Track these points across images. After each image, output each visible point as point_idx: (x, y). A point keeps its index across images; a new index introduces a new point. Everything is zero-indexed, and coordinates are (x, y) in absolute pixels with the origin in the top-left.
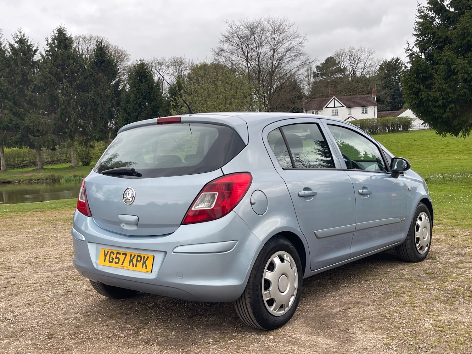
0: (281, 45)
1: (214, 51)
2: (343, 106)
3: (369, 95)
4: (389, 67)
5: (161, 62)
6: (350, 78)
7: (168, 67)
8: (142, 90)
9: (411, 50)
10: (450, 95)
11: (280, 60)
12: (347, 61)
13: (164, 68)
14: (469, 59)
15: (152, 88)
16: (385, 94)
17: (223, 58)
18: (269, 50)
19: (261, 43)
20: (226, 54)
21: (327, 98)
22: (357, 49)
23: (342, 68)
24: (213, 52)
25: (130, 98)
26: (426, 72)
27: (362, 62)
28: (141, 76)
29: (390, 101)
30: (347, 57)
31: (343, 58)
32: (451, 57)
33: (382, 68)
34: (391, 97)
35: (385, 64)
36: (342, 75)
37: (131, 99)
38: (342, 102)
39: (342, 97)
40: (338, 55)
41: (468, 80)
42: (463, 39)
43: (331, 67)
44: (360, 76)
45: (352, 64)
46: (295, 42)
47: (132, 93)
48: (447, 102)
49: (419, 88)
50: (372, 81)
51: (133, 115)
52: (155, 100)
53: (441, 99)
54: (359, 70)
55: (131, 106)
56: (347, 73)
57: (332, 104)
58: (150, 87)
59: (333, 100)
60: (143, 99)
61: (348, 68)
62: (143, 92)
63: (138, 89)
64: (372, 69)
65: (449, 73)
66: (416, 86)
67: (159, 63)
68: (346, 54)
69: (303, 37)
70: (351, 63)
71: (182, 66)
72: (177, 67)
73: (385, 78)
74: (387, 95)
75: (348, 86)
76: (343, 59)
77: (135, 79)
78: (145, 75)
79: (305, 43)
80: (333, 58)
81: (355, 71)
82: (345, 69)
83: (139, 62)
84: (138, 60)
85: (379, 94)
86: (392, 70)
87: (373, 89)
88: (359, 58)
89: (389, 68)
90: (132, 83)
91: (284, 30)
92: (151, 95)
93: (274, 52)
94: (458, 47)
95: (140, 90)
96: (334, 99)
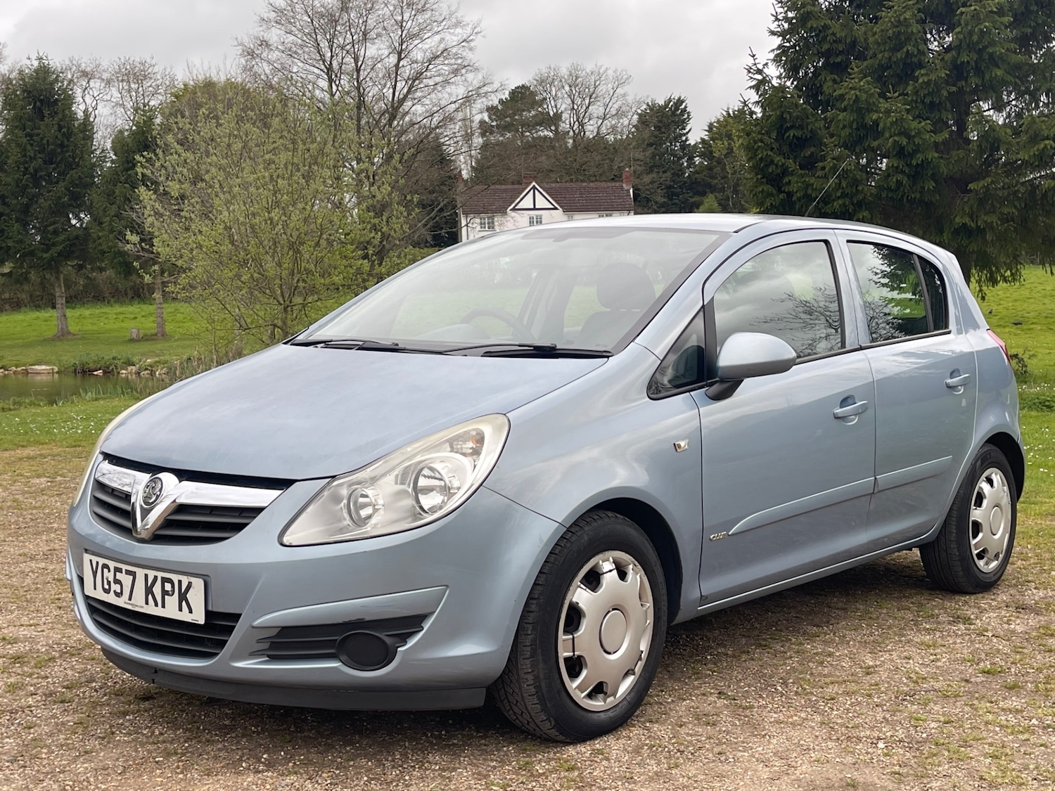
0: (417, 42)
1: (242, 44)
2: (556, 209)
3: (617, 184)
4: (660, 118)
5: (88, 69)
6: (571, 141)
7: (108, 82)
8: (42, 139)
9: (759, 72)
10: (860, 188)
11: (414, 81)
12: (563, 98)
13: (98, 84)
14: (910, 99)
15: (69, 135)
16: (652, 182)
17: (265, 64)
18: (386, 52)
19: (365, 34)
20: (274, 55)
21: (516, 186)
22: (588, 71)
23: (551, 114)
24: (237, 48)
25: (7, 157)
26: (801, 127)
27: (599, 103)
28: (41, 101)
29: (663, 200)
30: (563, 87)
31: (553, 89)
32: (866, 92)
33: (643, 120)
34: (665, 191)
35: (651, 110)
36: (551, 131)
37: (10, 161)
38: (552, 198)
39: (554, 185)
40: (541, 82)
41: (909, 153)
42: (896, 49)
43: (524, 111)
44: (594, 137)
45: (576, 107)
46: (452, 38)
47: (13, 145)
48: (853, 204)
49: (783, 165)
50: (623, 151)
51: (14, 202)
52: (78, 166)
53: (839, 198)
54: (591, 122)
55: (9, 180)
56: (564, 126)
57: (527, 202)
58: (64, 130)
59: (532, 191)
60: (45, 162)
61: (565, 116)
62: (45, 141)
63: (30, 135)
64: (621, 121)
65: (859, 133)
66: (777, 159)
67: (85, 74)
68: (561, 81)
69: (470, 26)
70: (573, 103)
71: (146, 84)
72: (133, 86)
73: (650, 145)
74: (656, 185)
75: (566, 158)
76: (554, 93)
77: (23, 108)
78: (52, 100)
79: (477, 42)
80: (528, 88)
81: (582, 125)
82: (558, 117)
83: (36, 64)
84: (34, 56)
85: (637, 181)
86: (667, 126)
87: (627, 169)
88: (593, 94)
89: (660, 121)
90: (16, 118)
91: (427, 6)
92: (67, 151)
93: (400, 59)
94: (883, 68)
95: (35, 138)
96: (534, 188)
